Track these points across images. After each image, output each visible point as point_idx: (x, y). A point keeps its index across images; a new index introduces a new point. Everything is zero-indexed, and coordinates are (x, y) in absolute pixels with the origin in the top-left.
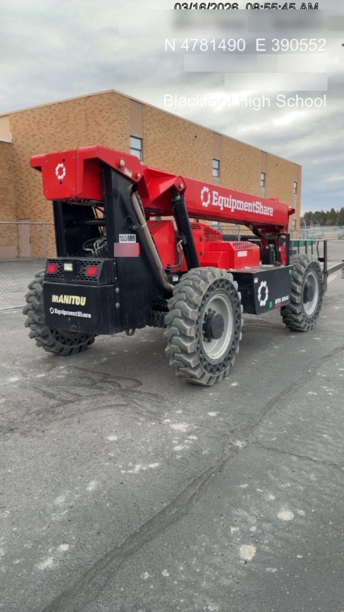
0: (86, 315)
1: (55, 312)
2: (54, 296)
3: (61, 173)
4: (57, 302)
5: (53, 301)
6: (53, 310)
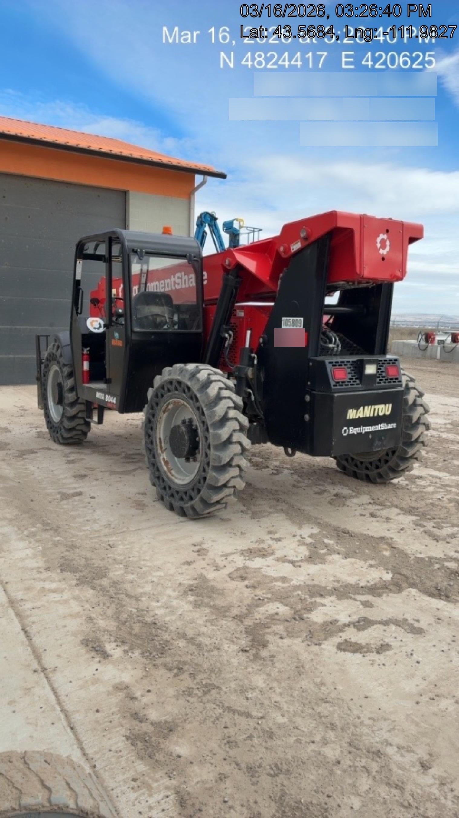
0: (390, 426)
1: (350, 433)
2: (350, 411)
3: (383, 246)
4: (354, 417)
5: (348, 418)
6: (347, 431)
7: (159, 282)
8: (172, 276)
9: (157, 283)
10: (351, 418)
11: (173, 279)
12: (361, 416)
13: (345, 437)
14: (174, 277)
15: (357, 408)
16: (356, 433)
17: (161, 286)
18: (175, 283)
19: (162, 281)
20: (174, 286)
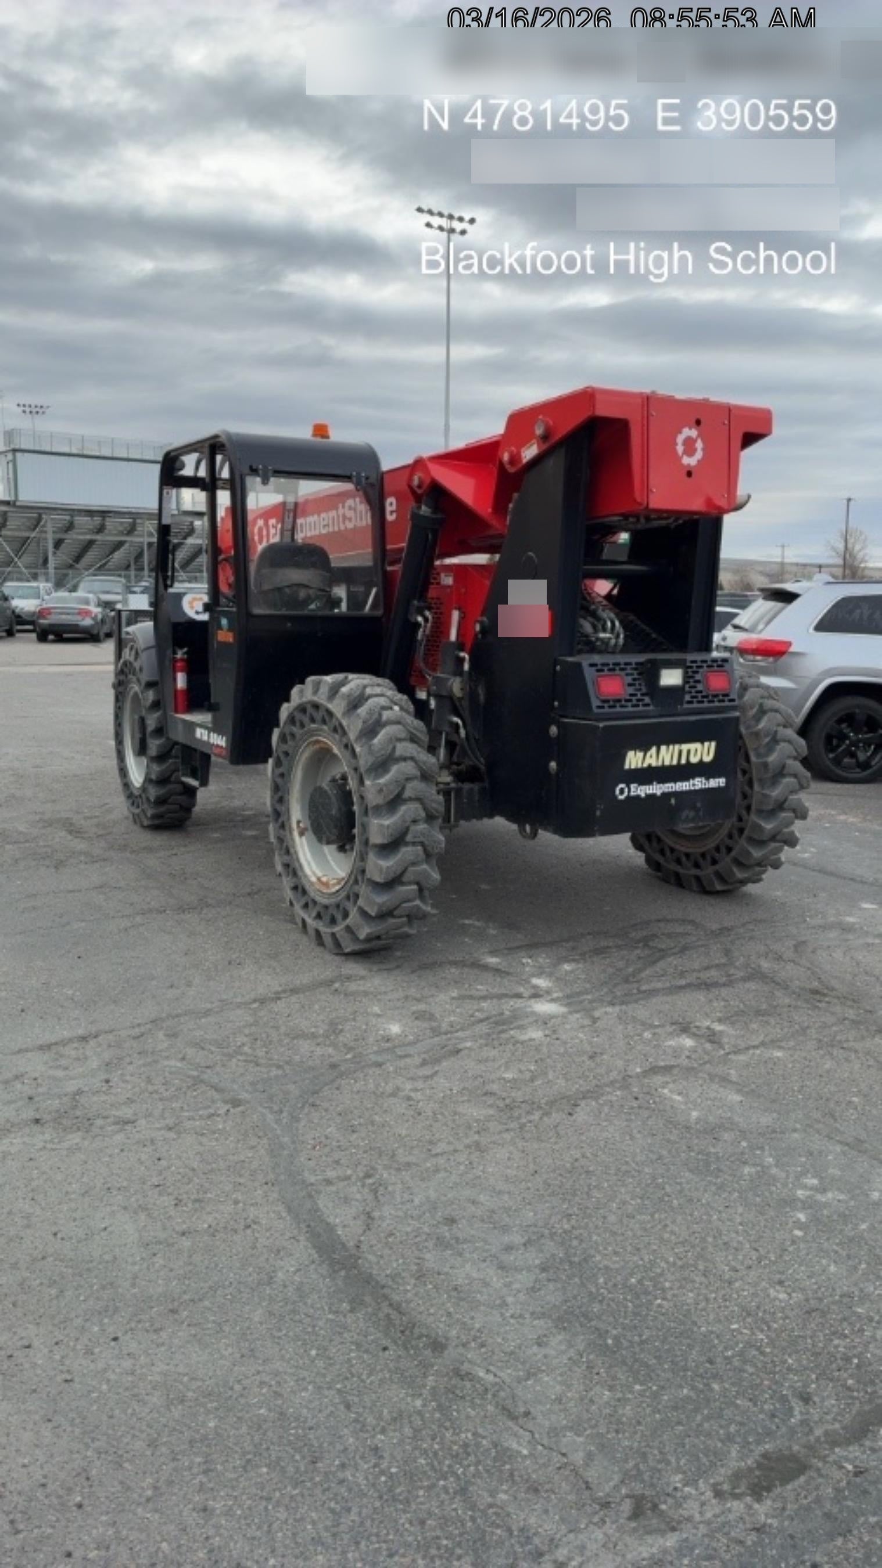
0: (713, 783)
1: (632, 794)
2: (631, 754)
3: (690, 449)
4: (640, 766)
5: (627, 767)
6: (626, 790)
7: (319, 515)
8: (340, 506)
9: (316, 517)
10: (633, 767)
11: (341, 511)
12: (654, 764)
13: (621, 801)
14: (343, 507)
15: (645, 749)
16: (643, 795)
17: (322, 523)
18: (344, 517)
19: (323, 515)
20: (344, 523)
